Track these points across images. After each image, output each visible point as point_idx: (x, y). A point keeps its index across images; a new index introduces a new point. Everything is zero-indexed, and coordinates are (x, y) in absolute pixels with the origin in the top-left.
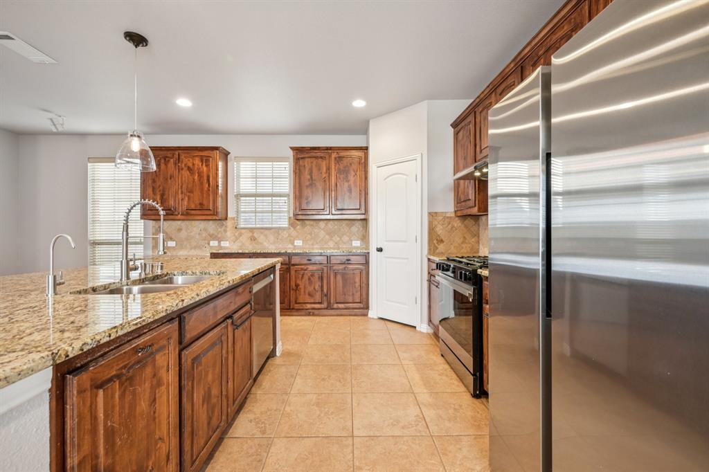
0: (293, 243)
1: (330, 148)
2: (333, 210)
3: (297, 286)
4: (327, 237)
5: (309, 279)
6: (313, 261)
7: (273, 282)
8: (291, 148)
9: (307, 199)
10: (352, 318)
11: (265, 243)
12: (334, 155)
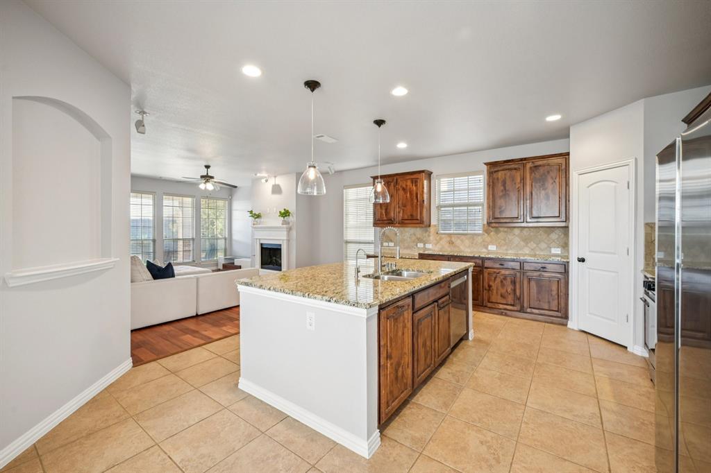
0: (487, 248)
1: (525, 159)
2: (528, 218)
3: (490, 286)
4: (522, 243)
5: (502, 282)
6: (505, 266)
7: (466, 282)
8: (485, 164)
9: (500, 208)
10: (547, 324)
11: (461, 247)
12: (529, 165)
